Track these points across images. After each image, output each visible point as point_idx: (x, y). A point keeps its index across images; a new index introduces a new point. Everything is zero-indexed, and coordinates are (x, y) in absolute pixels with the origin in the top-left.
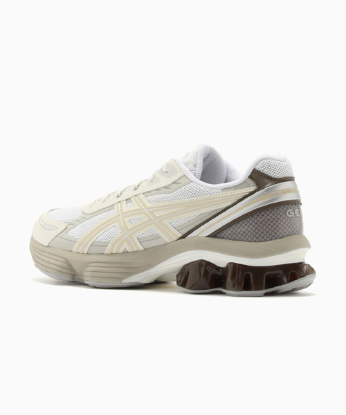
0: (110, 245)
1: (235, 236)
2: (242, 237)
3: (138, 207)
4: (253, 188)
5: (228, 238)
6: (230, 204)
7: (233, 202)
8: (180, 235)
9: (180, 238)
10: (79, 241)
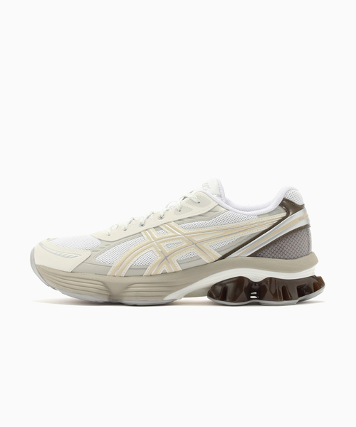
0: (149, 268)
1: (273, 255)
2: (280, 256)
3: (171, 234)
4: (284, 214)
5: (267, 257)
6: (267, 228)
7: (269, 226)
8: (220, 256)
9: (220, 259)
10: (114, 265)
